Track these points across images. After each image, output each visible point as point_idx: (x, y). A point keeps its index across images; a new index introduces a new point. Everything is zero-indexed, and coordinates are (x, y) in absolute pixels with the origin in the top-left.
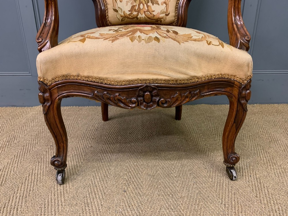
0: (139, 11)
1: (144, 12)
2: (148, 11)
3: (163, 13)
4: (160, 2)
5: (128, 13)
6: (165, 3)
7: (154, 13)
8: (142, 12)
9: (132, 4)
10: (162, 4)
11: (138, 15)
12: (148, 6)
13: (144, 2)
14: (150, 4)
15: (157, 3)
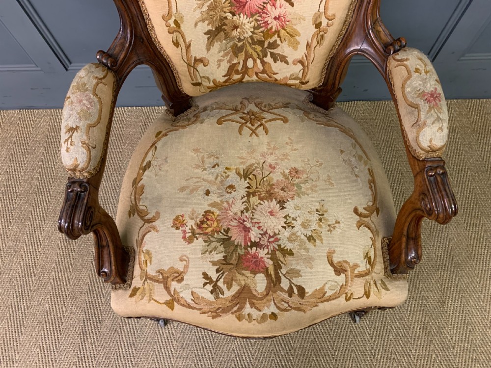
0: (246, 70)
1: (257, 74)
2: (264, 72)
3: (295, 79)
4: (290, 60)
5: (222, 80)
6: (301, 62)
7: (278, 77)
8: (250, 72)
9: (229, 61)
10: (294, 63)
11: (243, 77)
12: (263, 63)
13: (255, 55)
14: (268, 59)
15: (284, 59)
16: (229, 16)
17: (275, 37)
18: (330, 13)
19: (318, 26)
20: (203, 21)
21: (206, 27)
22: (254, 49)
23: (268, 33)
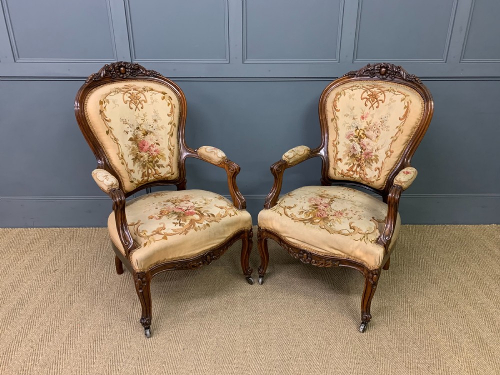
0: (149, 175)
1: (153, 175)
2: (156, 174)
3: (169, 173)
5: (141, 180)
6: (169, 165)
7: (162, 175)
8: (151, 175)
9: (142, 171)
10: (167, 167)
11: (148, 179)
12: (155, 170)
13: (151, 167)
14: (156, 168)
15: (162, 166)
16: (138, 152)
17: (157, 158)
18: (172, 144)
19: (170, 150)
20: (131, 154)
21: (132, 157)
22: (150, 165)
23: (154, 157)
